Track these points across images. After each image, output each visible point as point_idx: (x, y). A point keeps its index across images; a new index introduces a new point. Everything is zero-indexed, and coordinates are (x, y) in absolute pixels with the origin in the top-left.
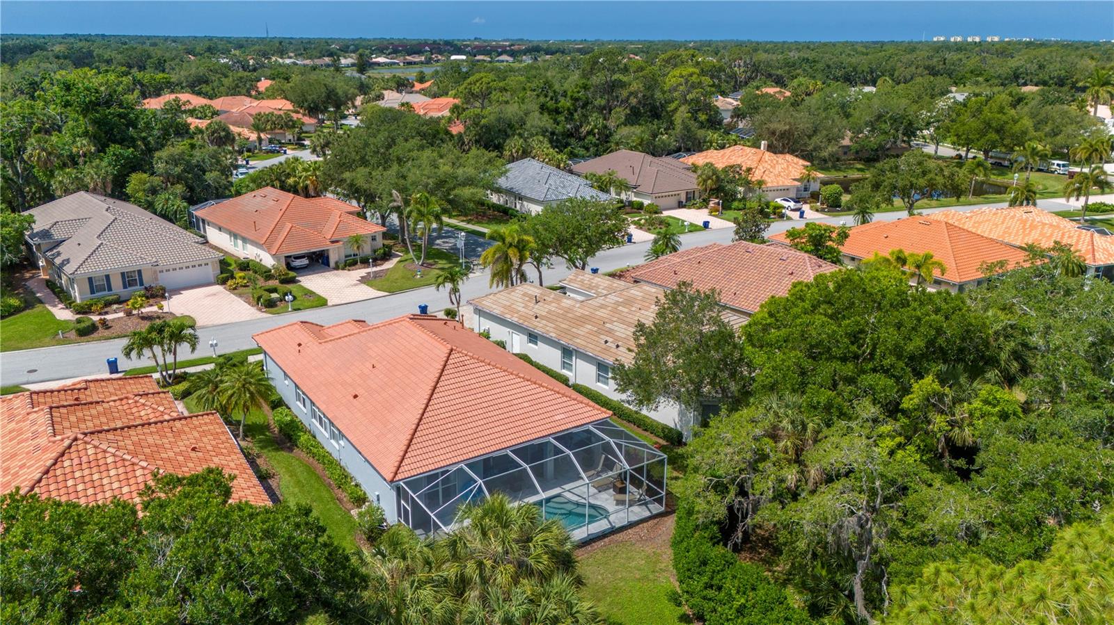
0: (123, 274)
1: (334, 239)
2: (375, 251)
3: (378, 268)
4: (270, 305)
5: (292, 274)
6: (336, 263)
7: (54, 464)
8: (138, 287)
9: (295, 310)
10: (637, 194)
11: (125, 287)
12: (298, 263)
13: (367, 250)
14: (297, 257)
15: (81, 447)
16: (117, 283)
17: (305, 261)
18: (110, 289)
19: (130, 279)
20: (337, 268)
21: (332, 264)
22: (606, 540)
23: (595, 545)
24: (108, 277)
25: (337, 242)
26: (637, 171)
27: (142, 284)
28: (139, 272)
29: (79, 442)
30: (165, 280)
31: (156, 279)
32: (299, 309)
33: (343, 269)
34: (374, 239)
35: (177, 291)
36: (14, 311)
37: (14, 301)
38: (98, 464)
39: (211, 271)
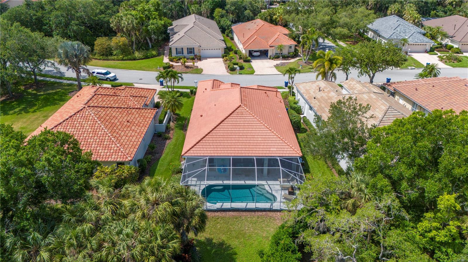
0: (188, 48)
1: (271, 45)
2: (289, 53)
3: (288, 61)
4: (233, 70)
5: (249, 58)
6: (270, 56)
7: (74, 115)
8: (192, 54)
9: (240, 74)
10: (452, 41)
11: (188, 54)
12: (255, 54)
13: (285, 52)
14: (256, 51)
15: (85, 111)
16: (185, 52)
17: (258, 54)
18: (183, 54)
19: (191, 51)
20: (270, 59)
21: (269, 57)
22: (264, 213)
23: (257, 213)
24: (182, 49)
25: (272, 47)
26: (457, 28)
27: (194, 53)
28: (194, 48)
29: (85, 109)
30: (203, 53)
31: (199, 52)
32: (241, 74)
33: (272, 59)
34: (290, 47)
35: (206, 58)
36: (153, 56)
37: (154, 53)
38: (86, 118)
39: (221, 52)
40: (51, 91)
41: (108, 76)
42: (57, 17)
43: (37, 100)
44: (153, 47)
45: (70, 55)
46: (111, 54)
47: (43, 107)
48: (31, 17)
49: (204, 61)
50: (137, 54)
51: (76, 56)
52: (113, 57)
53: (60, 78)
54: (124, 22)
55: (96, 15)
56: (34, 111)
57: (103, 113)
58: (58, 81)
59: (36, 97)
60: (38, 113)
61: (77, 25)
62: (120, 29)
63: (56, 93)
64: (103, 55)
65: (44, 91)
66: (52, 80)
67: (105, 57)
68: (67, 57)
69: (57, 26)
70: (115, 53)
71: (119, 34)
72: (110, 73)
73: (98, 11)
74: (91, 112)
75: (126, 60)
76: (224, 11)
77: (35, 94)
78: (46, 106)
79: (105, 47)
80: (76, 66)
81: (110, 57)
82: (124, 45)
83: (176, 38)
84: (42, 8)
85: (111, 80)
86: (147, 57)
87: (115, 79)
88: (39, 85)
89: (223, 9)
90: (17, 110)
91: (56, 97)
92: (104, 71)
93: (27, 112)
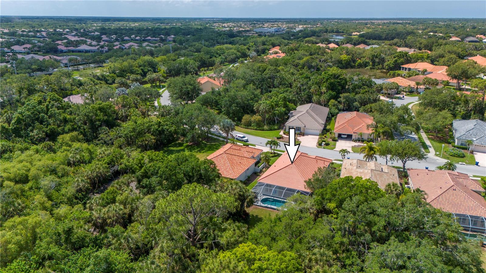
0: (297, 127)
2: (368, 139)
4: (320, 145)
5: (337, 139)
6: (354, 139)
7: (219, 156)
9: (323, 148)
11: (296, 131)
12: (343, 136)
13: (365, 138)
15: (223, 155)
17: (346, 136)
20: (353, 141)
21: (352, 139)
24: (293, 127)
25: (355, 133)
27: (300, 131)
28: (301, 128)
30: (307, 131)
31: (304, 130)
32: (325, 148)
33: (355, 141)
34: (370, 135)
35: (308, 135)
36: (275, 130)
37: (276, 127)
38: (223, 158)
39: (319, 132)
40: (213, 143)
41: (244, 139)
42: (226, 101)
43: (206, 147)
44: (277, 123)
45: (225, 126)
46: (250, 125)
47: (207, 151)
48: (213, 100)
49: (306, 137)
50: (266, 127)
51: (228, 127)
52: (251, 128)
53: (219, 137)
54: (261, 108)
55: (248, 101)
56: (203, 152)
57: (230, 157)
58: (218, 138)
59: (206, 145)
60: (205, 154)
61: (235, 106)
62: (258, 111)
63: (215, 145)
64: (246, 125)
65: (210, 143)
66: (215, 137)
67: (246, 127)
68: (224, 127)
69: (225, 106)
70: (253, 125)
71: (257, 114)
72: (245, 137)
73: (249, 98)
74: (225, 156)
75: (258, 130)
76: (337, 102)
77: (206, 144)
78: (209, 150)
79: (248, 120)
80: (227, 132)
81: (249, 127)
82: (259, 121)
83: (291, 119)
84: (220, 94)
85: (244, 142)
86: (271, 130)
87: (247, 141)
88: (208, 139)
89: (336, 100)
90: (196, 150)
91: (214, 147)
92: (242, 136)
93: (200, 152)
